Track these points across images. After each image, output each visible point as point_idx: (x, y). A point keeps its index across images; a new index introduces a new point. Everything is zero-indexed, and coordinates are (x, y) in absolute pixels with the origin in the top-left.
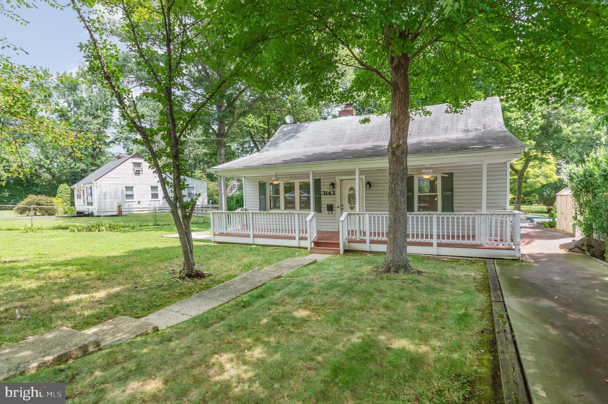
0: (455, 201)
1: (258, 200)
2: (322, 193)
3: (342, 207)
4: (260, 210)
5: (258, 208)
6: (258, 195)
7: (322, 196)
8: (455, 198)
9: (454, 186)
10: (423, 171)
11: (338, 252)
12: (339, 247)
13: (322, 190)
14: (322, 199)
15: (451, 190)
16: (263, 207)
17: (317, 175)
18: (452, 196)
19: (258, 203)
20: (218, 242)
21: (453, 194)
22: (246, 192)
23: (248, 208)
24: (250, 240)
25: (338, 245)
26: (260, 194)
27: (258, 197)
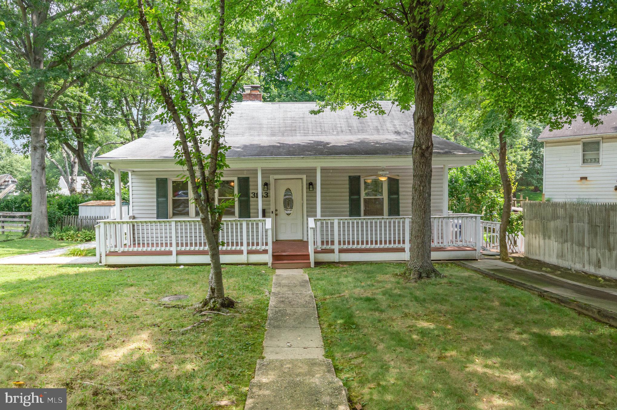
0: (400, 205)
1: (155, 204)
2: (251, 195)
3: (277, 212)
4: (158, 218)
5: (155, 216)
6: (155, 196)
7: (251, 199)
8: (400, 201)
9: (400, 189)
10: (381, 173)
11: (308, 266)
12: (309, 259)
13: (251, 191)
14: (251, 203)
15: (397, 193)
16: (162, 213)
17: (245, 172)
18: (398, 199)
19: (155, 208)
20: (109, 266)
21: (398, 197)
22: (134, 192)
23: (136, 216)
24: (172, 259)
25: (307, 257)
26: (158, 196)
27: (155, 200)
